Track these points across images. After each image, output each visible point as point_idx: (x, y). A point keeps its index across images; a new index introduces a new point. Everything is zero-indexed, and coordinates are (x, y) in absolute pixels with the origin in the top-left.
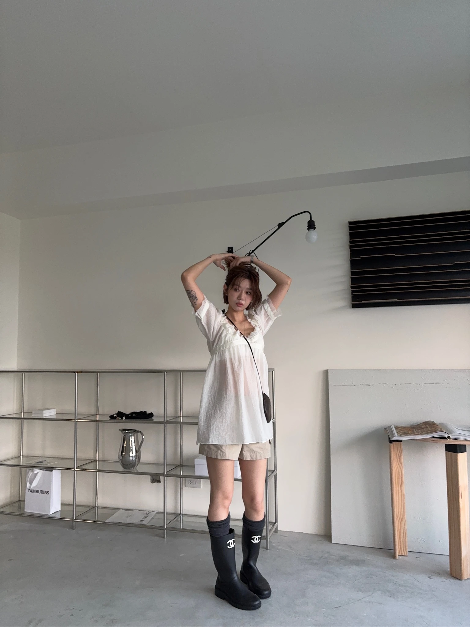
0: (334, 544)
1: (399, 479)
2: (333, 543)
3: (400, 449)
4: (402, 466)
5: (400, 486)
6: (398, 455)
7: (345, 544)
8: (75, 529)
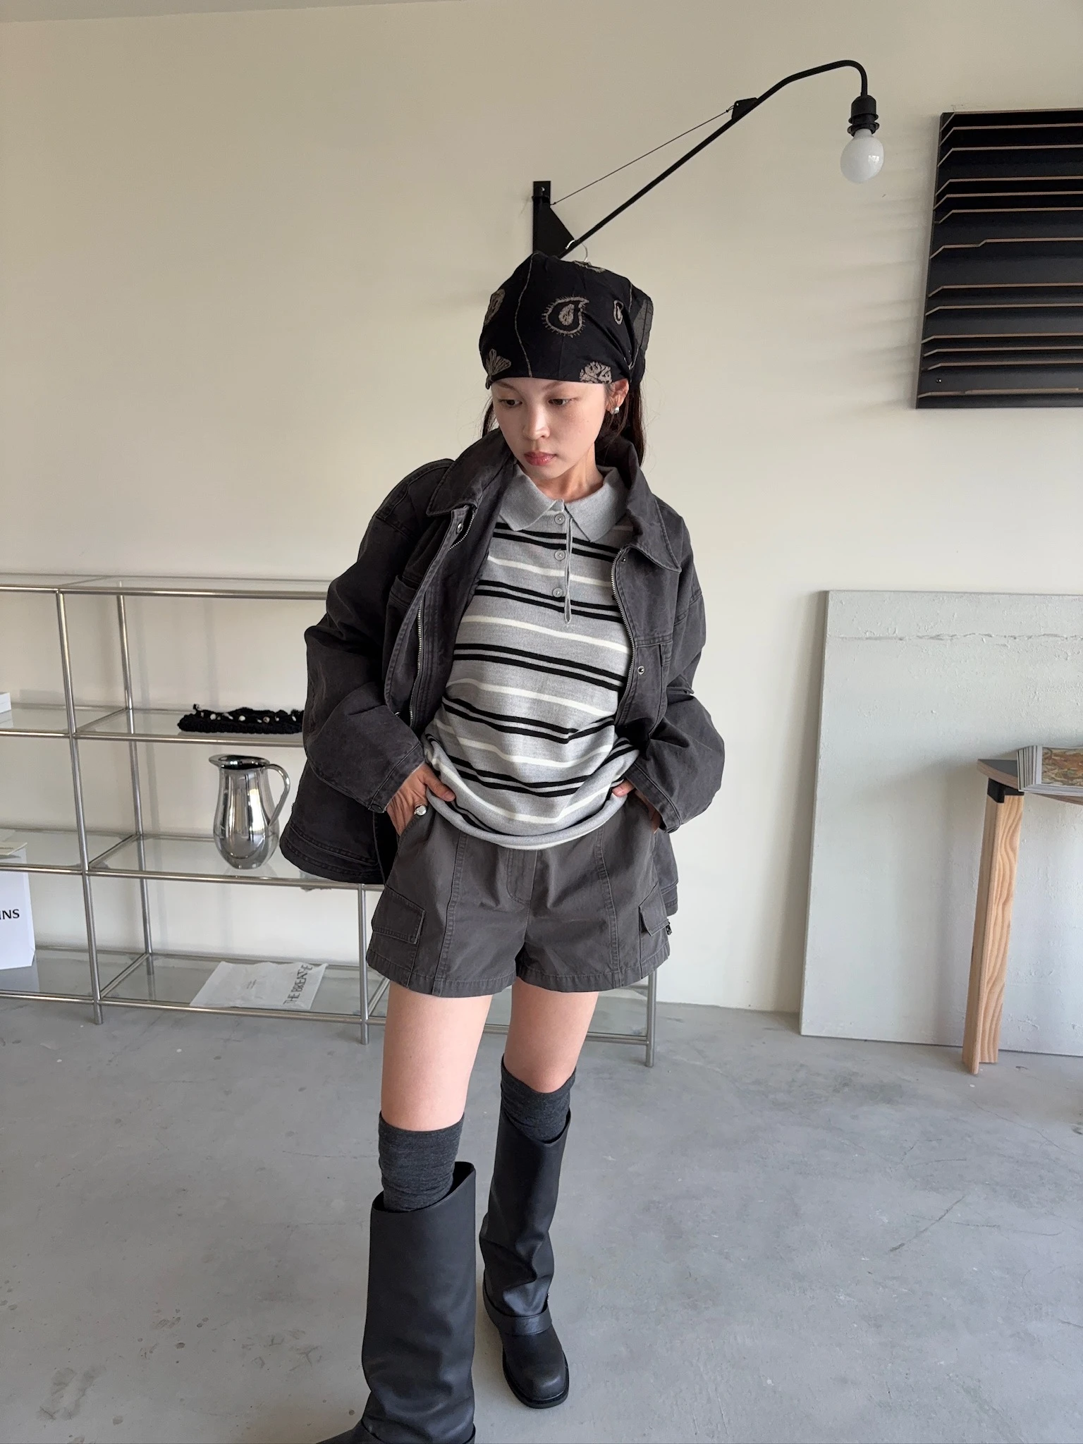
0: (807, 1038)
1: (1002, 887)
2: (803, 1036)
3: (1017, 812)
4: (1015, 858)
5: (1001, 906)
6: (1011, 827)
7: (833, 1036)
8: (102, 1023)
